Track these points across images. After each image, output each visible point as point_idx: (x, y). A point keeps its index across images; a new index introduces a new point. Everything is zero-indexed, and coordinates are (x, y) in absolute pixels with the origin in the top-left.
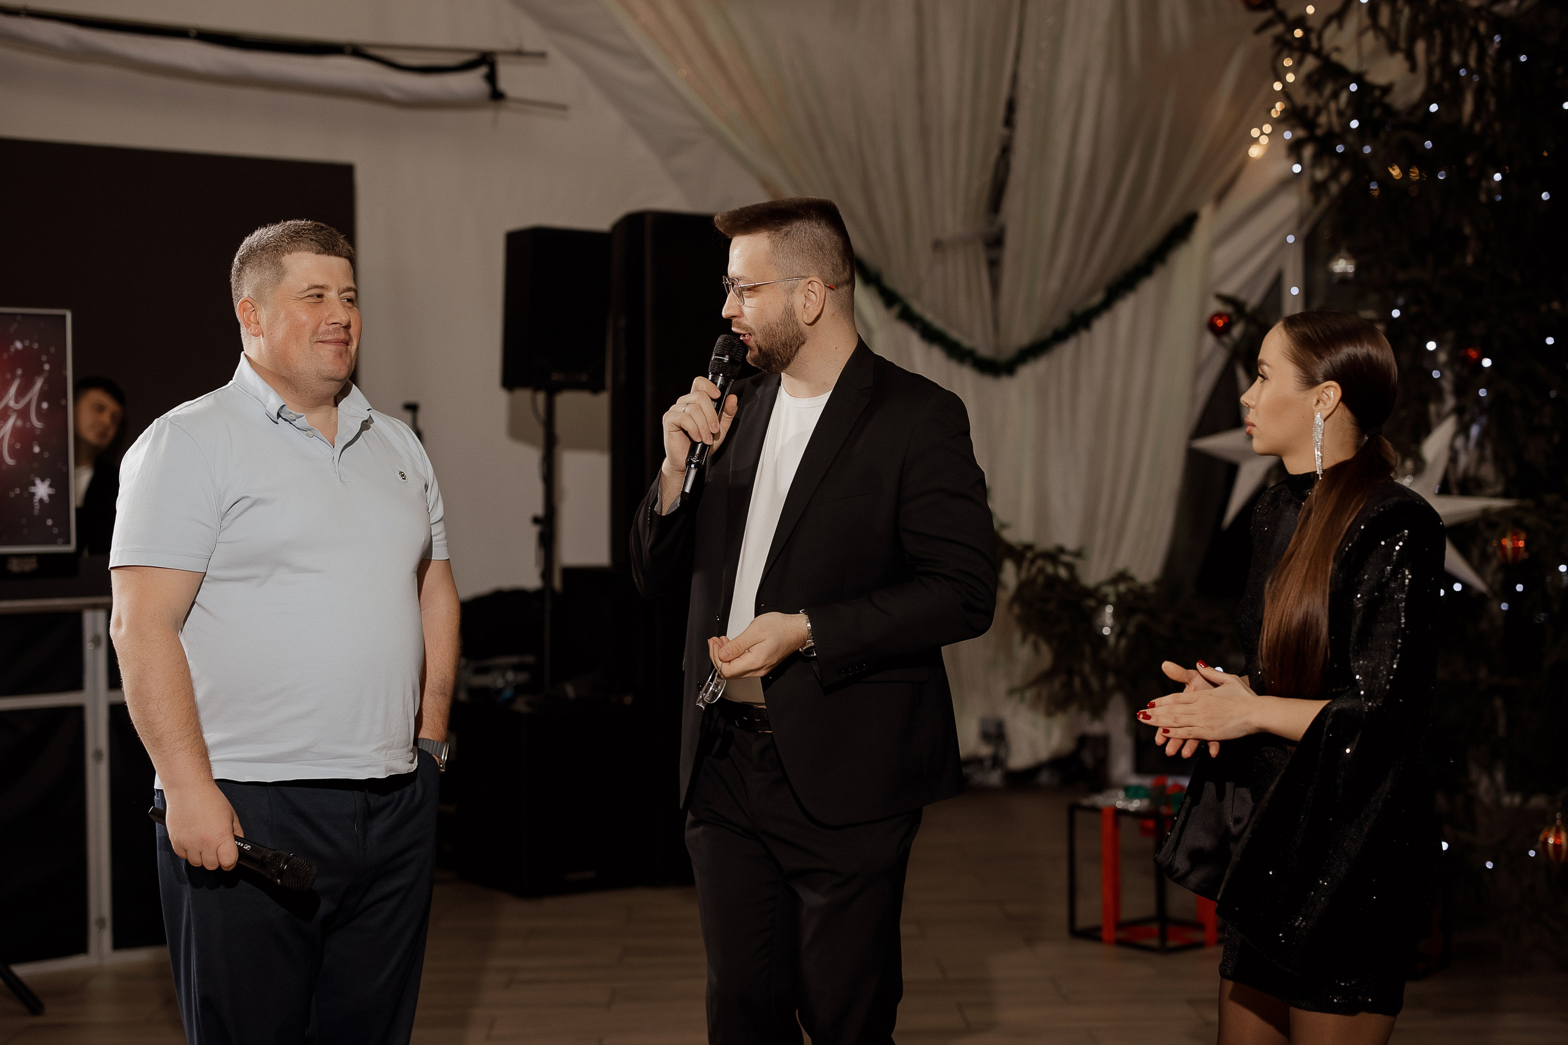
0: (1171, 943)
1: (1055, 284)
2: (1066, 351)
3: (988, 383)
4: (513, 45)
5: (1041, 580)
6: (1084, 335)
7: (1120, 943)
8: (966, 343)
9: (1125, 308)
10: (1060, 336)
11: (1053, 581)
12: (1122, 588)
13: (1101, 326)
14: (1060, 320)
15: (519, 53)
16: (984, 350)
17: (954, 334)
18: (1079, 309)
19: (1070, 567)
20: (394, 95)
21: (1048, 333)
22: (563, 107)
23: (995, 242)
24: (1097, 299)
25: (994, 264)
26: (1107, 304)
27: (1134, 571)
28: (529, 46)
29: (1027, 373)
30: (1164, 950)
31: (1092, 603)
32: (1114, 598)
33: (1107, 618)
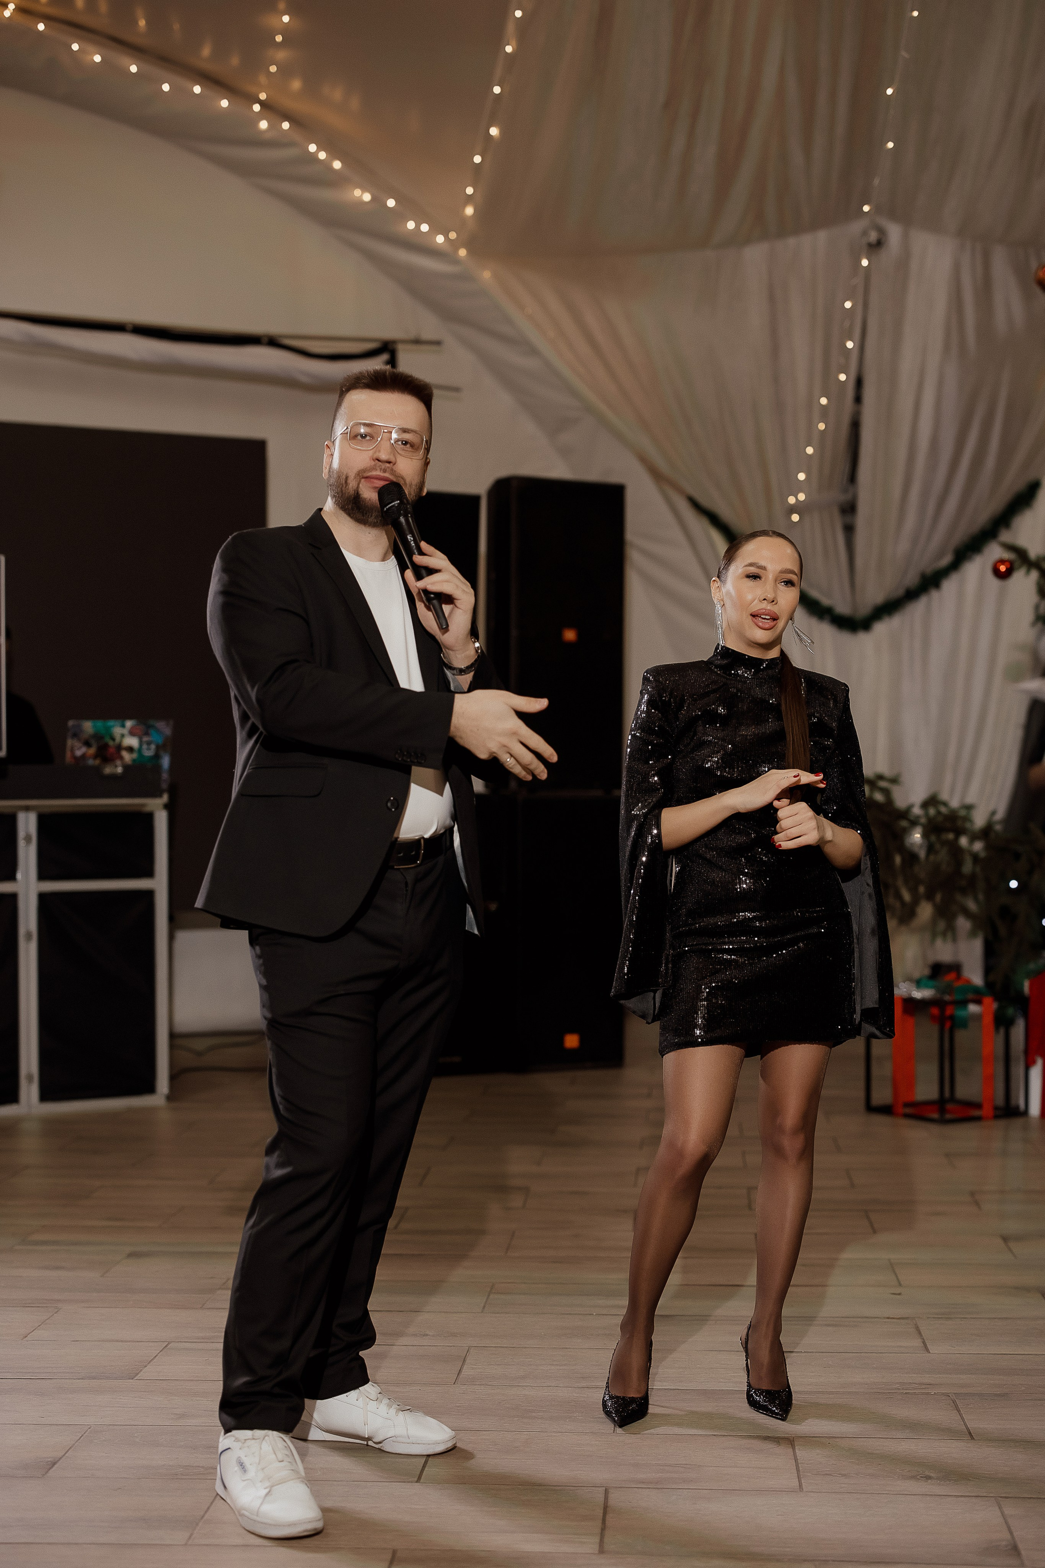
0: (948, 1116)
1: (903, 546)
2: (917, 609)
3: (846, 638)
4: (412, 335)
6: (934, 594)
7: (907, 1116)
8: (825, 601)
10: (911, 595)
12: (932, 811)
13: (949, 586)
14: (911, 579)
15: (417, 342)
16: (842, 608)
18: (929, 571)
19: (886, 792)
20: (304, 379)
21: (901, 592)
22: (457, 389)
23: (849, 509)
24: (947, 560)
25: (849, 530)
26: (956, 564)
27: (944, 796)
28: (426, 335)
29: (881, 628)
30: (943, 1121)
31: (904, 823)
32: (923, 820)
33: (917, 836)
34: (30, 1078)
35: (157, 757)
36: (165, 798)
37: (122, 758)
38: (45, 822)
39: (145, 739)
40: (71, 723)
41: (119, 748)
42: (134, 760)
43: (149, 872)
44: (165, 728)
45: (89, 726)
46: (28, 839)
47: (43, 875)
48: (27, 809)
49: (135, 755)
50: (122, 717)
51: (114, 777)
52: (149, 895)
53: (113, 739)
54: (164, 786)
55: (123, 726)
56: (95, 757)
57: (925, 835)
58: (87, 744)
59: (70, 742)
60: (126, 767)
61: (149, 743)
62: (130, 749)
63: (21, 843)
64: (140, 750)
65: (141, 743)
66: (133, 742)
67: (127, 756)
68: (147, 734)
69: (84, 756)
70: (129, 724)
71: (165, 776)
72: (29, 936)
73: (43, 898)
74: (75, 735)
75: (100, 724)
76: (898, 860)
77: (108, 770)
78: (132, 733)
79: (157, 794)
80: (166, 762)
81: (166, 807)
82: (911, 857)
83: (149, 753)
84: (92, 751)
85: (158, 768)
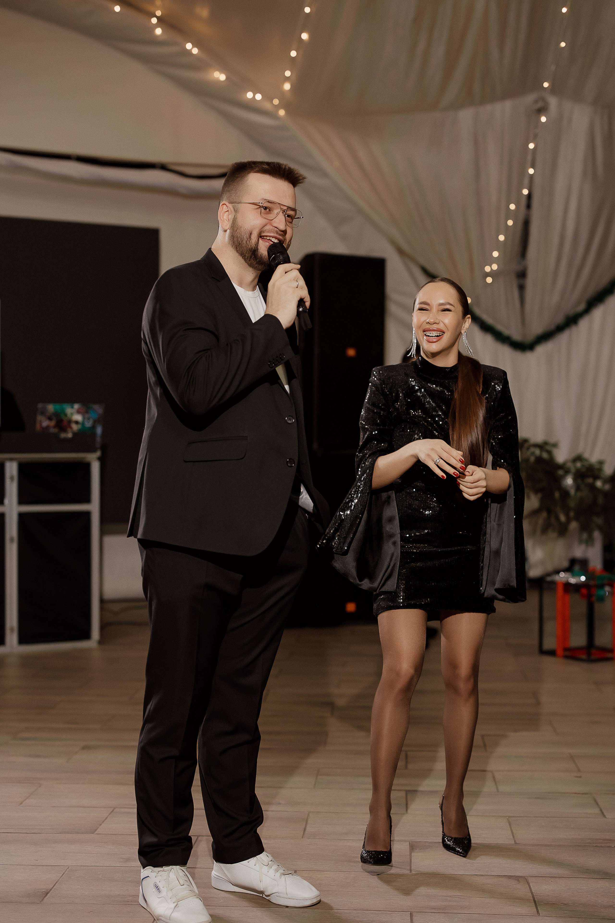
0: (593, 657)
1: (555, 298)
2: (563, 337)
3: (518, 355)
5: (532, 459)
6: (573, 329)
7: (566, 657)
8: (506, 332)
9: (598, 313)
10: (560, 329)
11: (539, 460)
12: (579, 465)
13: (584, 323)
14: (560, 319)
16: (517, 336)
17: (499, 327)
18: (570, 314)
19: (549, 453)
20: (182, 191)
21: (552, 327)
23: (522, 275)
24: (582, 307)
25: (522, 288)
26: (587, 310)
27: (586, 455)
29: (541, 350)
30: (590, 661)
31: (561, 472)
32: (573, 470)
33: (569, 481)
34: (12, 629)
35: (93, 427)
36: (98, 454)
37: (71, 428)
38: (23, 468)
39: (87, 416)
40: (40, 406)
41: (70, 421)
42: (80, 430)
43: (87, 500)
44: (98, 409)
45: (51, 408)
46: (12, 478)
47: (22, 500)
48: (11, 459)
49: (80, 426)
50: (71, 401)
51: (66, 440)
52: (87, 515)
53: (66, 415)
54: (98, 445)
55: (72, 407)
56: (56, 426)
57: (575, 480)
58: (50, 419)
59: (39, 418)
60: (75, 434)
61: (89, 419)
62: (77, 422)
63: (8, 481)
64: (83, 424)
65: (84, 418)
66: (78, 417)
67: (75, 427)
68: (87, 412)
69: (48, 427)
70: (76, 406)
71: (98, 439)
72: (12, 540)
73: (22, 516)
74: (43, 413)
75: (58, 407)
76: (557, 495)
77: (63, 435)
78: (78, 412)
79: (92, 450)
80: (99, 430)
81: (100, 459)
82: (565, 493)
83: (89, 424)
84: (53, 423)
85: (94, 435)
